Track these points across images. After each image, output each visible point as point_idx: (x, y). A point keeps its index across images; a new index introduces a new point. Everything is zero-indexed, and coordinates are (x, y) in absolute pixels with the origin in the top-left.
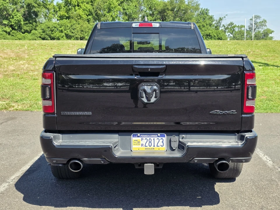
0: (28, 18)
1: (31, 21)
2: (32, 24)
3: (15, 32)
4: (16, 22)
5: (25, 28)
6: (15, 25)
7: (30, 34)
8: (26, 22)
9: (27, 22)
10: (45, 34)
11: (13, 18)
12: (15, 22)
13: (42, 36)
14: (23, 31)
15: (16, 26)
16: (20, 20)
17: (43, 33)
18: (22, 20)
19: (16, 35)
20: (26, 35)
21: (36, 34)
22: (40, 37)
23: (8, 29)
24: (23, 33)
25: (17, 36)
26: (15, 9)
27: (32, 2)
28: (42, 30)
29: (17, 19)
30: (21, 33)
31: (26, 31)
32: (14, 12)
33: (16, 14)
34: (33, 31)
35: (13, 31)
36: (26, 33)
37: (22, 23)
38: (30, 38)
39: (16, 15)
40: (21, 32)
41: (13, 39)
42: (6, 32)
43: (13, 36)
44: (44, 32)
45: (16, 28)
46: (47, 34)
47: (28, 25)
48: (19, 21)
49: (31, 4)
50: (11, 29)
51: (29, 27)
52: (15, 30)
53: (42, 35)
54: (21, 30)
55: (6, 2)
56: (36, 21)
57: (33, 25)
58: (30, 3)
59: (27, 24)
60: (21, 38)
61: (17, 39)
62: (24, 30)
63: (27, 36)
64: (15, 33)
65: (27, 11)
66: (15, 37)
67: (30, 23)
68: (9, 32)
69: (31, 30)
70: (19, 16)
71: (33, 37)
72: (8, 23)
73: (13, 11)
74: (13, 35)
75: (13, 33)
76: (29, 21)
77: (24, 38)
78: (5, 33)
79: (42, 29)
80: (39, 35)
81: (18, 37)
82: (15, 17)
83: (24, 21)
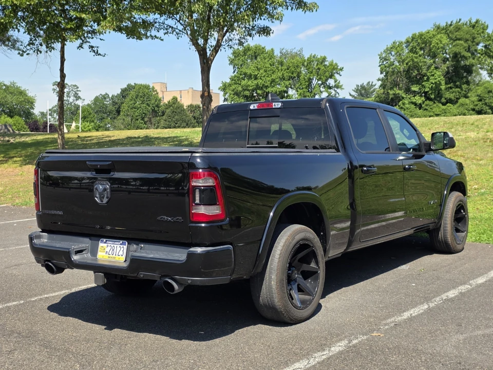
0: (454, 78)
1: (458, 83)
2: (460, 87)
3: (431, 103)
4: (432, 87)
5: (448, 95)
6: (430, 92)
7: (456, 106)
8: (449, 86)
9: (451, 85)
10: (483, 104)
11: (428, 79)
12: (430, 86)
13: (477, 108)
14: (443, 100)
15: (431, 94)
16: (440, 83)
17: (478, 103)
18: (443, 82)
19: (431, 108)
20: (448, 106)
21: (467, 104)
22: (473, 110)
23: (419, 99)
24: (444, 104)
25: (433, 110)
26: (432, 65)
27: (462, 51)
28: (477, 97)
29: (434, 82)
30: (441, 105)
31: (450, 101)
32: (430, 71)
33: (433, 73)
34: (462, 100)
35: (427, 102)
36: (448, 104)
37: (443, 87)
38: (455, 111)
39: (433, 75)
40: (441, 102)
41: (425, 116)
42: (415, 104)
43: (425, 111)
44: (480, 100)
45: (433, 96)
46: (486, 104)
47: (454, 89)
48: (438, 85)
49: (460, 53)
50: (423, 98)
51: (454, 94)
52: (430, 99)
53: (477, 105)
54: (441, 99)
55: (418, 55)
56: (468, 83)
57: (462, 90)
58: (457, 51)
59: (451, 88)
60: (439, 113)
61: (432, 114)
62: (445, 99)
63: (451, 109)
64: (430, 106)
65: (452, 66)
66: (430, 111)
67: (457, 87)
68: (420, 104)
69: (458, 99)
70: (438, 76)
71: (461, 109)
72: (420, 89)
73: (429, 67)
74: (426, 109)
75: (426, 105)
76: (455, 82)
77: (445, 113)
78: (413, 106)
79: (478, 96)
80: (472, 106)
81: (434, 112)
82: (431, 78)
83: (446, 84)
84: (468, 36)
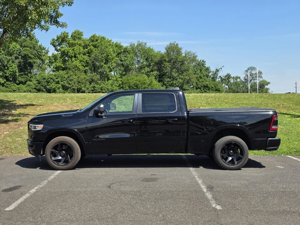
0: (24, 69)
1: (26, 72)
2: (27, 75)
3: (10, 83)
4: (11, 73)
5: (20, 79)
6: (9, 77)
7: (25, 86)
8: (21, 73)
9: (22, 73)
10: (41, 86)
11: (8, 69)
12: (10, 73)
13: (37, 88)
14: (17, 82)
15: (10, 77)
16: (16, 71)
17: (38, 85)
19: (10, 86)
20: (21, 86)
21: (31, 85)
22: (35, 89)
23: (2, 81)
24: (18, 84)
25: (12, 88)
26: (10, 60)
27: (29, 54)
28: (37, 82)
29: (12, 71)
30: (16, 85)
31: (21, 83)
32: (9, 64)
33: (11, 65)
34: (28, 83)
35: (8, 83)
36: (21, 85)
37: (17, 74)
38: (25, 89)
39: (11, 66)
40: (16, 83)
41: (7, 91)
43: (6, 88)
44: (39, 83)
45: (11, 79)
46: (42, 86)
47: (24, 76)
48: (14, 72)
49: (28, 55)
50: (5, 80)
51: (24, 78)
52: (10, 81)
53: (37, 86)
54: (16, 81)
55: (2, 53)
56: (30, 73)
57: (28, 76)
58: (26, 54)
59: (22, 75)
60: (15, 89)
61: (11, 90)
62: (19, 81)
63: (22, 87)
64: (9, 85)
65: (23, 62)
66: (9, 88)
67: (26, 74)
68: (3, 83)
69: (26, 82)
70: (14, 67)
71: (28, 88)
72: (2, 74)
73: (8, 61)
75: (7, 84)
76: (25, 72)
77: (19, 89)
79: (37, 80)
80: (34, 87)
81: (12, 89)
82: (10, 68)
83: (19, 72)
84: (31, 46)
